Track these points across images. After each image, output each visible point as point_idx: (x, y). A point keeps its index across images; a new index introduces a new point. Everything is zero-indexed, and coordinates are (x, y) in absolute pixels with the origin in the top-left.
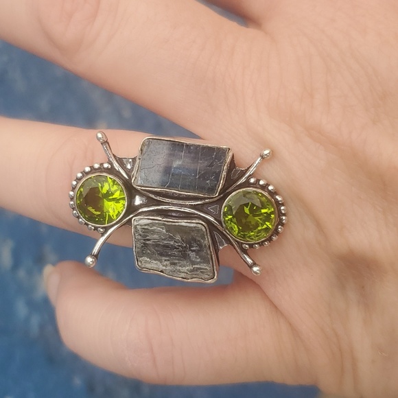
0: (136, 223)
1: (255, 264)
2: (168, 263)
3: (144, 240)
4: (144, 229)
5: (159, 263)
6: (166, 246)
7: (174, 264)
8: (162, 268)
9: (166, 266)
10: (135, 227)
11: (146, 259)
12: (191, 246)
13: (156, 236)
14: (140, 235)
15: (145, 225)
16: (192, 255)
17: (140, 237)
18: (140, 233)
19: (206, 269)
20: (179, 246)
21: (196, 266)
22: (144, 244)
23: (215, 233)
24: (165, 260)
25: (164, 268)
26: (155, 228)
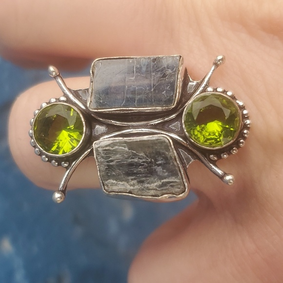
0: (97, 146)
1: (225, 174)
2: (135, 182)
3: (107, 162)
4: (105, 150)
5: (125, 183)
6: (131, 165)
7: (142, 182)
8: (129, 188)
9: (133, 185)
10: (97, 150)
11: (112, 181)
12: (156, 160)
13: (118, 156)
14: (103, 157)
15: (107, 146)
16: (159, 169)
17: (102, 160)
18: (103, 155)
19: (175, 182)
20: (144, 162)
21: (164, 180)
22: (108, 166)
23: (180, 150)
24: (132, 180)
25: (132, 188)
26: (117, 147)
